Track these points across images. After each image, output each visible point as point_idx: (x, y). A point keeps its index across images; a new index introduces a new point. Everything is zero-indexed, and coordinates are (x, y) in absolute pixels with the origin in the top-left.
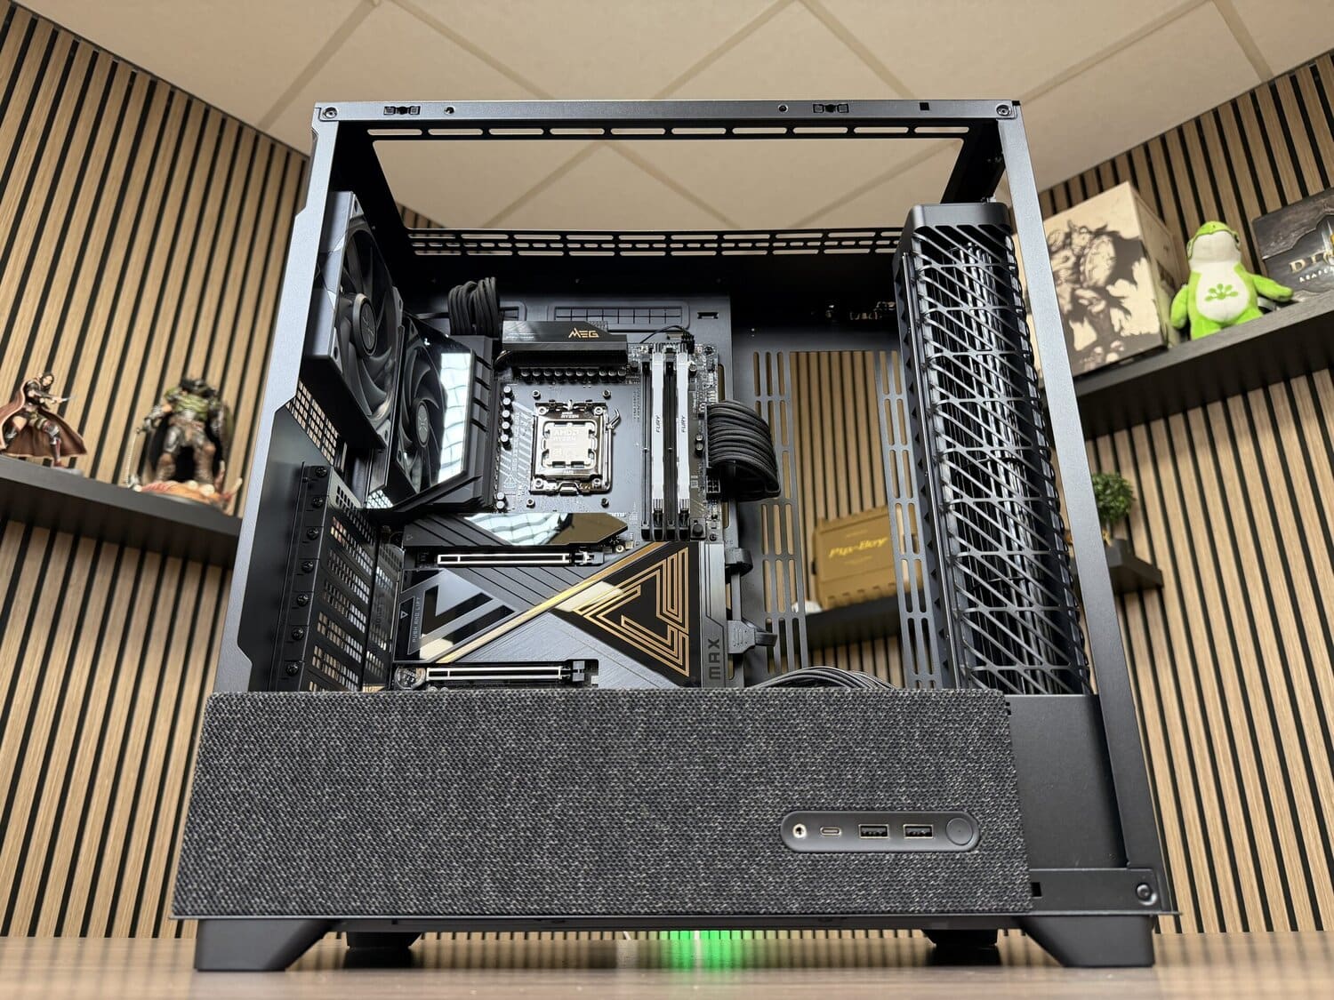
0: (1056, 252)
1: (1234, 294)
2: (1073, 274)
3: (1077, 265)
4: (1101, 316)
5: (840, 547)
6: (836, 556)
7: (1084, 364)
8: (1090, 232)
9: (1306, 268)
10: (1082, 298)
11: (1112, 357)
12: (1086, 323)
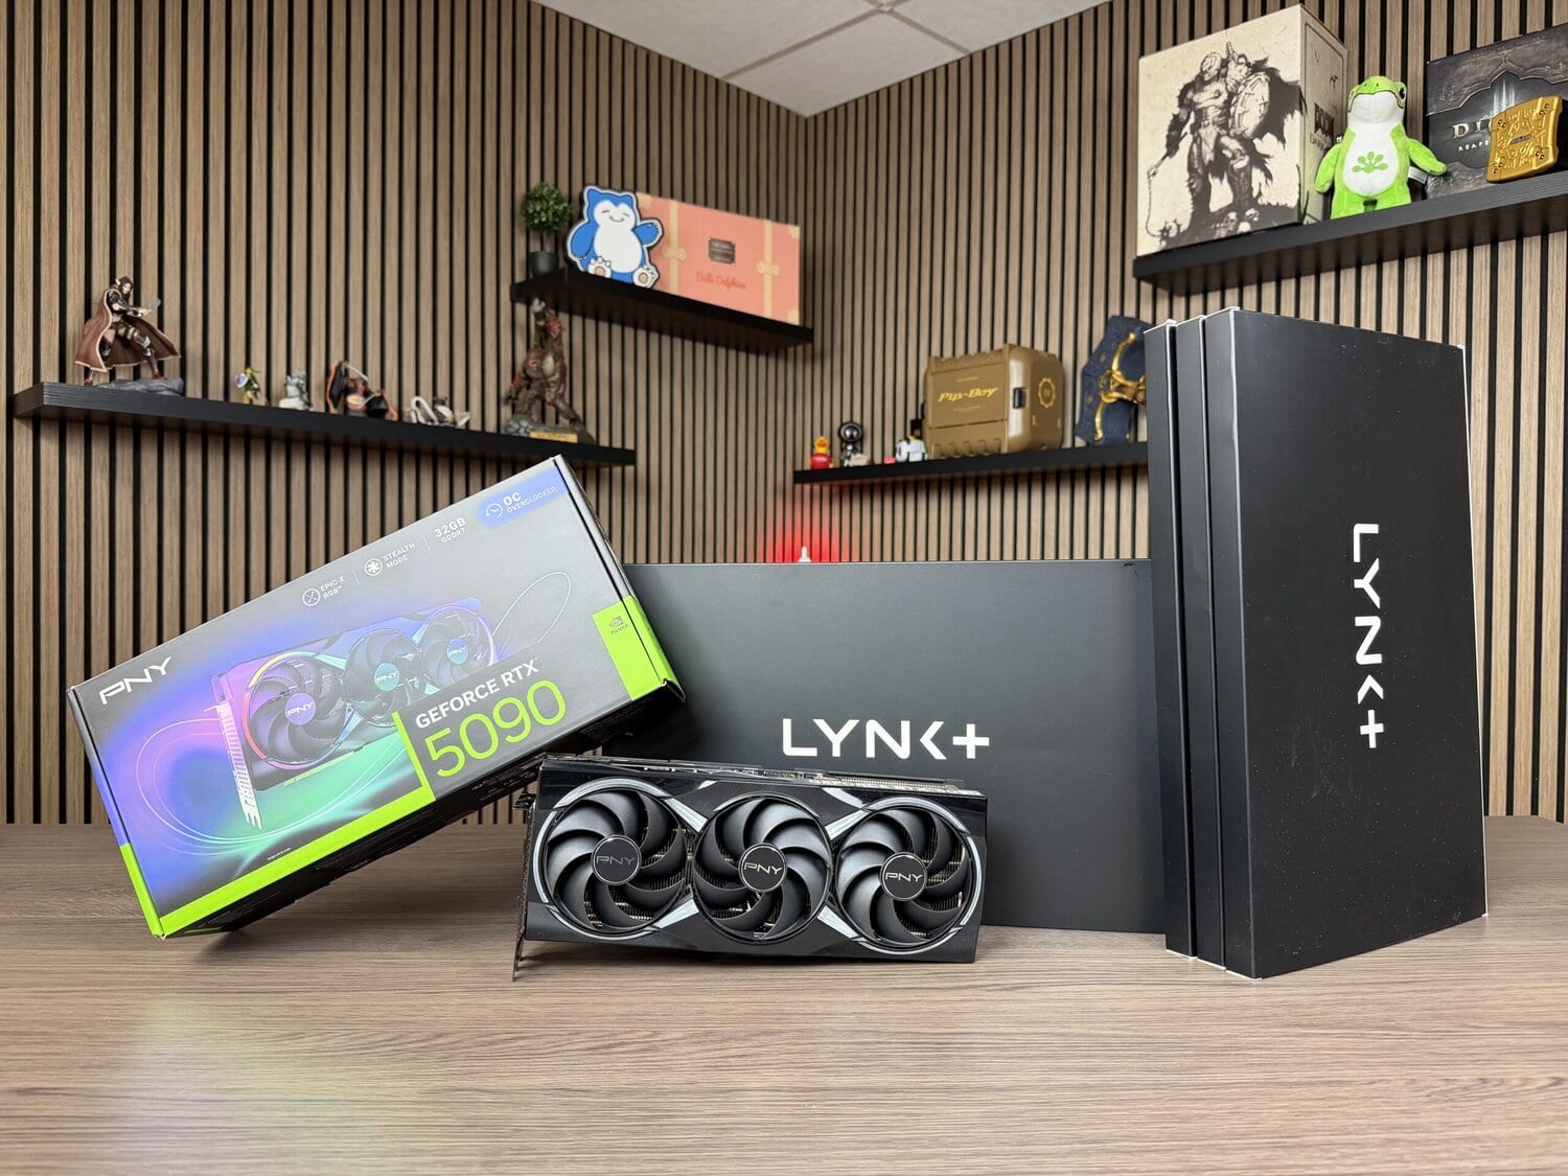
0: (1209, 82)
1: (1383, 167)
2: (1220, 116)
3: (1228, 104)
4: (1242, 174)
5: (950, 391)
6: (945, 400)
7: (1216, 228)
8: (1248, 65)
9: (1469, 134)
10: (1227, 148)
11: (1245, 227)
12: (1225, 180)
